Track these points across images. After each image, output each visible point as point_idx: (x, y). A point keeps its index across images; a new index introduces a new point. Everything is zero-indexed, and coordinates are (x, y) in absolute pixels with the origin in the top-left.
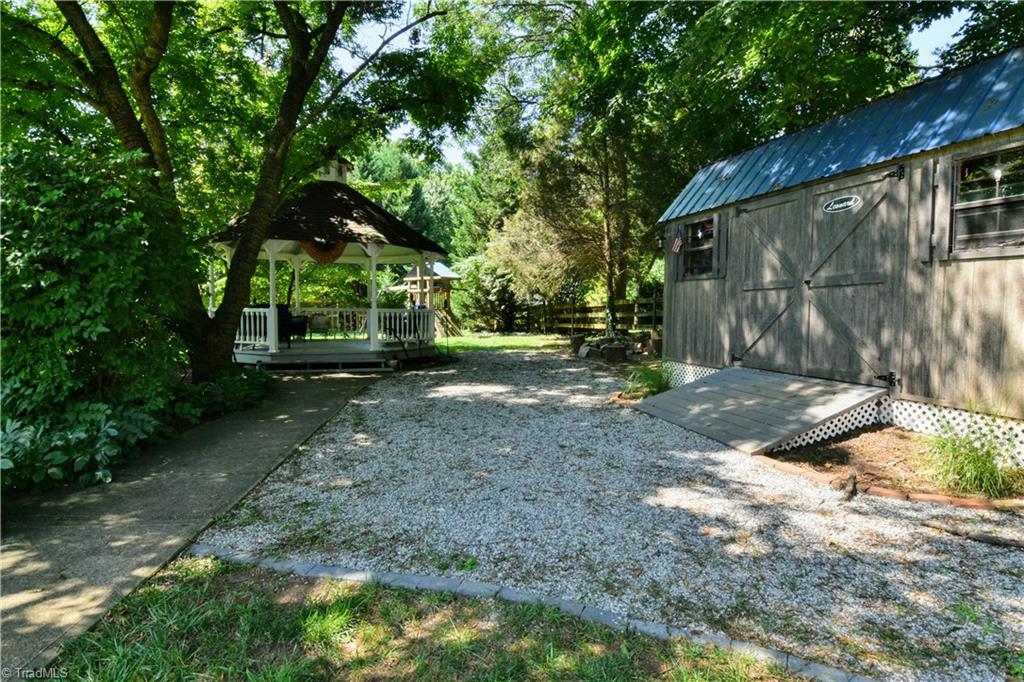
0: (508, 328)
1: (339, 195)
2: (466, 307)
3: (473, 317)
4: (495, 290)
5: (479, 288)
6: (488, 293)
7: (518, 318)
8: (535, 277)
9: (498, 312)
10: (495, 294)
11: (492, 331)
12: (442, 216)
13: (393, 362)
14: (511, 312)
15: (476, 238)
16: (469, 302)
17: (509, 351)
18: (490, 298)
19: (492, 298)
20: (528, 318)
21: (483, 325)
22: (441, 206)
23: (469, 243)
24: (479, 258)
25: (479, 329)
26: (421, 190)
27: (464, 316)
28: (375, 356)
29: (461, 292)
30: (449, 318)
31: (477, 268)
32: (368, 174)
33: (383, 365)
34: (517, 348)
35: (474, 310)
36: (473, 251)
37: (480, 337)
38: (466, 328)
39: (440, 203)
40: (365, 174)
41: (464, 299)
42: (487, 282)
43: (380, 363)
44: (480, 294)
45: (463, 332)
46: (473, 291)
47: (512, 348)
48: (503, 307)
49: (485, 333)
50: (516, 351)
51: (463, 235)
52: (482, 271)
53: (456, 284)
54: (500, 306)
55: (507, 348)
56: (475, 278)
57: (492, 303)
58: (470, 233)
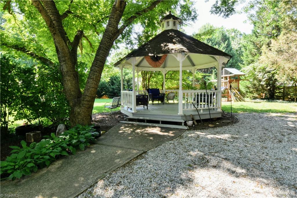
0: (271, 97)
1: (170, 34)
2: (248, 88)
3: (251, 92)
4: (264, 79)
5: (255, 79)
6: (260, 81)
7: (277, 93)
8: (292, 70)
9: (266, 90)
10: (264, 81)
11: (262, 99)
12: (239, 53)
13: (190, 123)
14: (274, 90)
15: (254, 55)
16: (250, 85)
17: (274, 115)
18: (261, 83)
19: (263, 83)
20: (283, 93)
21: (257, 96)
22: (239, 49)
23: (250, 58)
24: (255, 64)
25: (255, 98)
26: (230, 44)
27: (247, 92)
28: (180, 118)
29: (246, 81)
30: (238, 93)
31: (254, 69)
32: (210, 41)
33: (183, 124)
34: (280, 112)
35: (252, 89)
36: (253, 61)
37: (255, 102)
38: (248, 97)
39: (239, 48)
40: (209, 41)
41: (247, 84)
42: (260, 76)
43: (181, 123)
44: (255, 82)
45: (246, 99)
46: (251, 80)
47: (277, 112)
48: (269, 88)
49: (258, 100)
50: (279, 114)
51: (247, 55)
52: (257, 70)
53: (242, 78)
54: (267, 87)
55: (273, 112)
56: (253, 74)
57: (262, 85)
58: (251, 54)
